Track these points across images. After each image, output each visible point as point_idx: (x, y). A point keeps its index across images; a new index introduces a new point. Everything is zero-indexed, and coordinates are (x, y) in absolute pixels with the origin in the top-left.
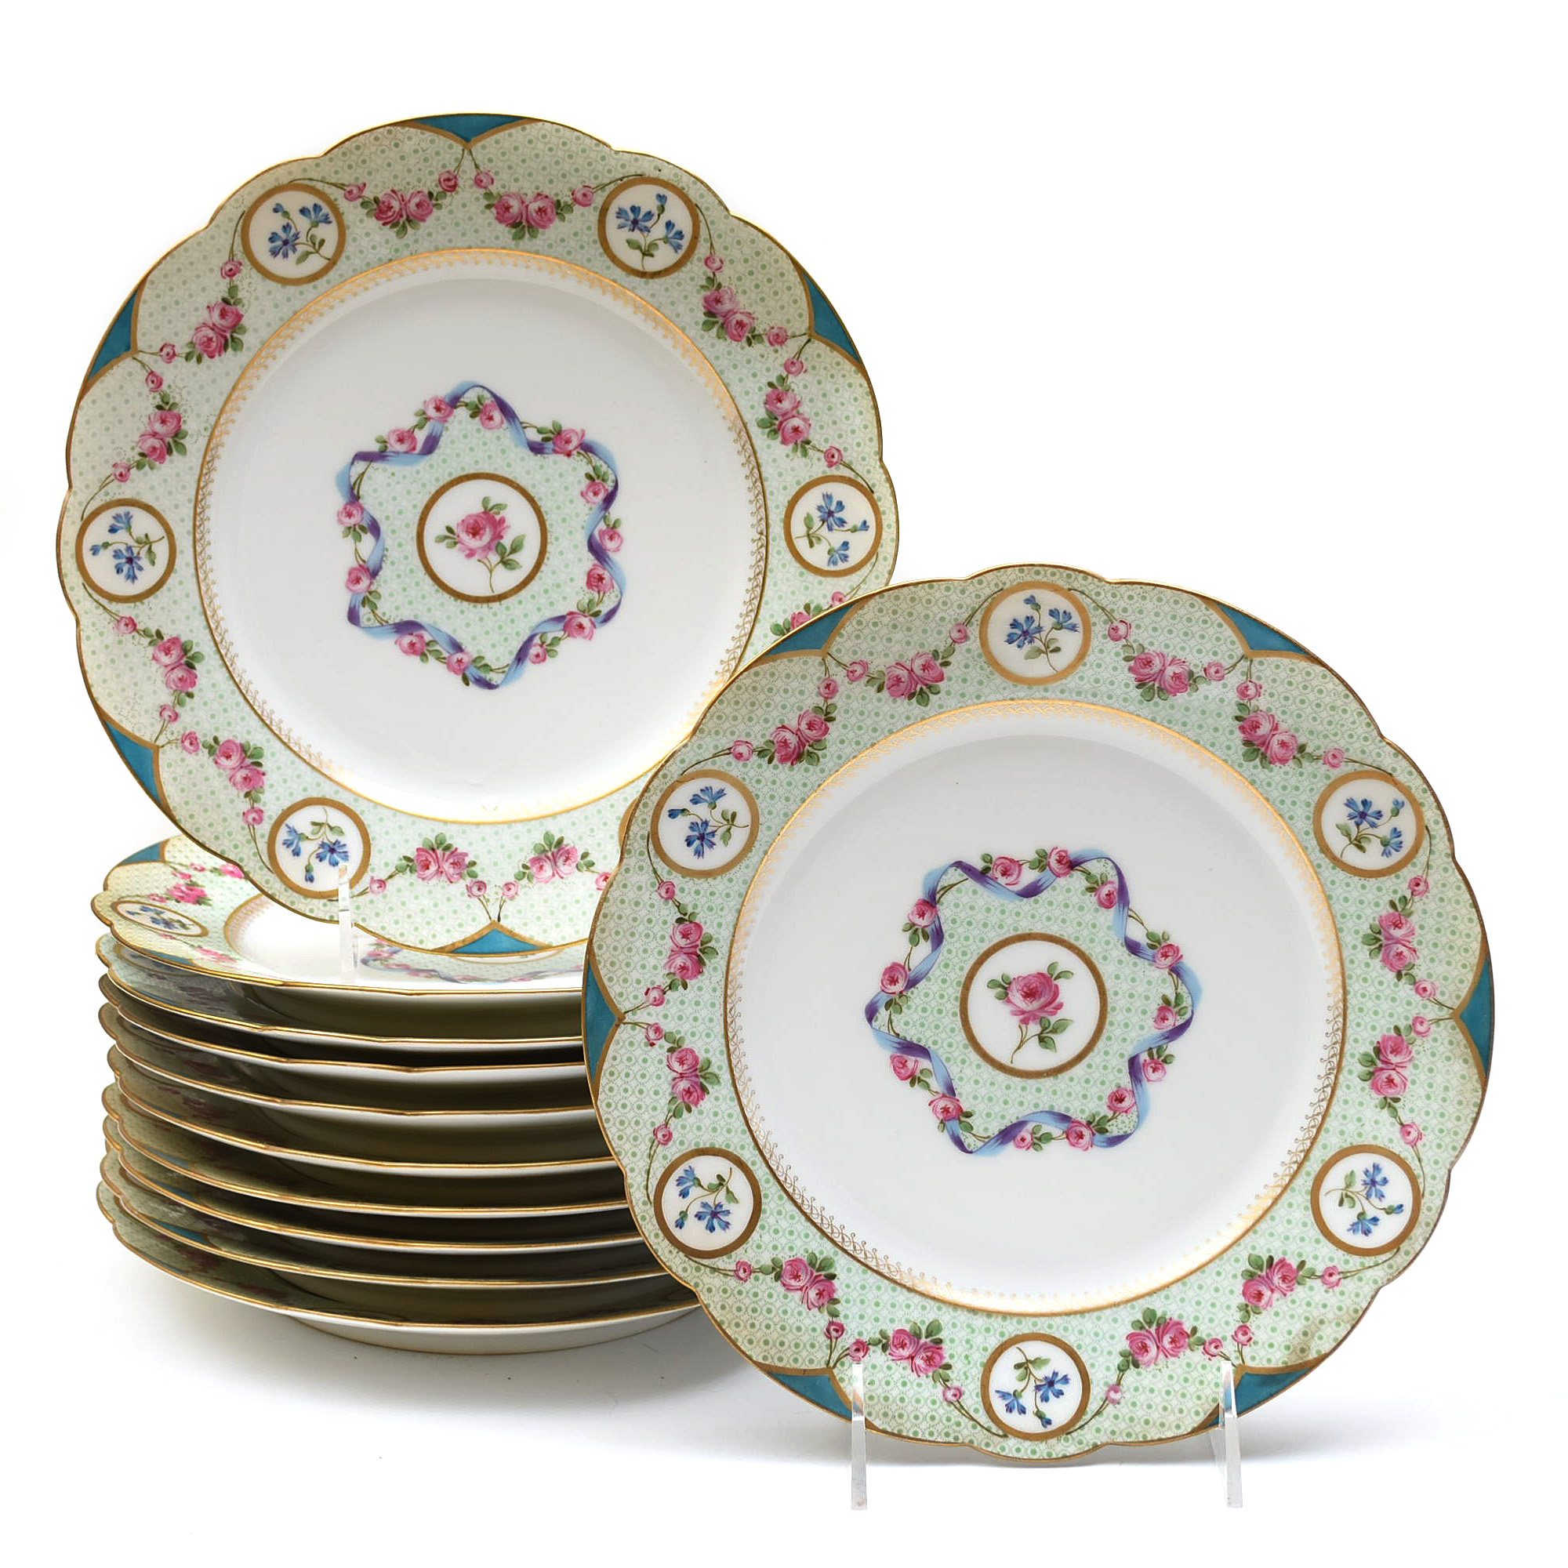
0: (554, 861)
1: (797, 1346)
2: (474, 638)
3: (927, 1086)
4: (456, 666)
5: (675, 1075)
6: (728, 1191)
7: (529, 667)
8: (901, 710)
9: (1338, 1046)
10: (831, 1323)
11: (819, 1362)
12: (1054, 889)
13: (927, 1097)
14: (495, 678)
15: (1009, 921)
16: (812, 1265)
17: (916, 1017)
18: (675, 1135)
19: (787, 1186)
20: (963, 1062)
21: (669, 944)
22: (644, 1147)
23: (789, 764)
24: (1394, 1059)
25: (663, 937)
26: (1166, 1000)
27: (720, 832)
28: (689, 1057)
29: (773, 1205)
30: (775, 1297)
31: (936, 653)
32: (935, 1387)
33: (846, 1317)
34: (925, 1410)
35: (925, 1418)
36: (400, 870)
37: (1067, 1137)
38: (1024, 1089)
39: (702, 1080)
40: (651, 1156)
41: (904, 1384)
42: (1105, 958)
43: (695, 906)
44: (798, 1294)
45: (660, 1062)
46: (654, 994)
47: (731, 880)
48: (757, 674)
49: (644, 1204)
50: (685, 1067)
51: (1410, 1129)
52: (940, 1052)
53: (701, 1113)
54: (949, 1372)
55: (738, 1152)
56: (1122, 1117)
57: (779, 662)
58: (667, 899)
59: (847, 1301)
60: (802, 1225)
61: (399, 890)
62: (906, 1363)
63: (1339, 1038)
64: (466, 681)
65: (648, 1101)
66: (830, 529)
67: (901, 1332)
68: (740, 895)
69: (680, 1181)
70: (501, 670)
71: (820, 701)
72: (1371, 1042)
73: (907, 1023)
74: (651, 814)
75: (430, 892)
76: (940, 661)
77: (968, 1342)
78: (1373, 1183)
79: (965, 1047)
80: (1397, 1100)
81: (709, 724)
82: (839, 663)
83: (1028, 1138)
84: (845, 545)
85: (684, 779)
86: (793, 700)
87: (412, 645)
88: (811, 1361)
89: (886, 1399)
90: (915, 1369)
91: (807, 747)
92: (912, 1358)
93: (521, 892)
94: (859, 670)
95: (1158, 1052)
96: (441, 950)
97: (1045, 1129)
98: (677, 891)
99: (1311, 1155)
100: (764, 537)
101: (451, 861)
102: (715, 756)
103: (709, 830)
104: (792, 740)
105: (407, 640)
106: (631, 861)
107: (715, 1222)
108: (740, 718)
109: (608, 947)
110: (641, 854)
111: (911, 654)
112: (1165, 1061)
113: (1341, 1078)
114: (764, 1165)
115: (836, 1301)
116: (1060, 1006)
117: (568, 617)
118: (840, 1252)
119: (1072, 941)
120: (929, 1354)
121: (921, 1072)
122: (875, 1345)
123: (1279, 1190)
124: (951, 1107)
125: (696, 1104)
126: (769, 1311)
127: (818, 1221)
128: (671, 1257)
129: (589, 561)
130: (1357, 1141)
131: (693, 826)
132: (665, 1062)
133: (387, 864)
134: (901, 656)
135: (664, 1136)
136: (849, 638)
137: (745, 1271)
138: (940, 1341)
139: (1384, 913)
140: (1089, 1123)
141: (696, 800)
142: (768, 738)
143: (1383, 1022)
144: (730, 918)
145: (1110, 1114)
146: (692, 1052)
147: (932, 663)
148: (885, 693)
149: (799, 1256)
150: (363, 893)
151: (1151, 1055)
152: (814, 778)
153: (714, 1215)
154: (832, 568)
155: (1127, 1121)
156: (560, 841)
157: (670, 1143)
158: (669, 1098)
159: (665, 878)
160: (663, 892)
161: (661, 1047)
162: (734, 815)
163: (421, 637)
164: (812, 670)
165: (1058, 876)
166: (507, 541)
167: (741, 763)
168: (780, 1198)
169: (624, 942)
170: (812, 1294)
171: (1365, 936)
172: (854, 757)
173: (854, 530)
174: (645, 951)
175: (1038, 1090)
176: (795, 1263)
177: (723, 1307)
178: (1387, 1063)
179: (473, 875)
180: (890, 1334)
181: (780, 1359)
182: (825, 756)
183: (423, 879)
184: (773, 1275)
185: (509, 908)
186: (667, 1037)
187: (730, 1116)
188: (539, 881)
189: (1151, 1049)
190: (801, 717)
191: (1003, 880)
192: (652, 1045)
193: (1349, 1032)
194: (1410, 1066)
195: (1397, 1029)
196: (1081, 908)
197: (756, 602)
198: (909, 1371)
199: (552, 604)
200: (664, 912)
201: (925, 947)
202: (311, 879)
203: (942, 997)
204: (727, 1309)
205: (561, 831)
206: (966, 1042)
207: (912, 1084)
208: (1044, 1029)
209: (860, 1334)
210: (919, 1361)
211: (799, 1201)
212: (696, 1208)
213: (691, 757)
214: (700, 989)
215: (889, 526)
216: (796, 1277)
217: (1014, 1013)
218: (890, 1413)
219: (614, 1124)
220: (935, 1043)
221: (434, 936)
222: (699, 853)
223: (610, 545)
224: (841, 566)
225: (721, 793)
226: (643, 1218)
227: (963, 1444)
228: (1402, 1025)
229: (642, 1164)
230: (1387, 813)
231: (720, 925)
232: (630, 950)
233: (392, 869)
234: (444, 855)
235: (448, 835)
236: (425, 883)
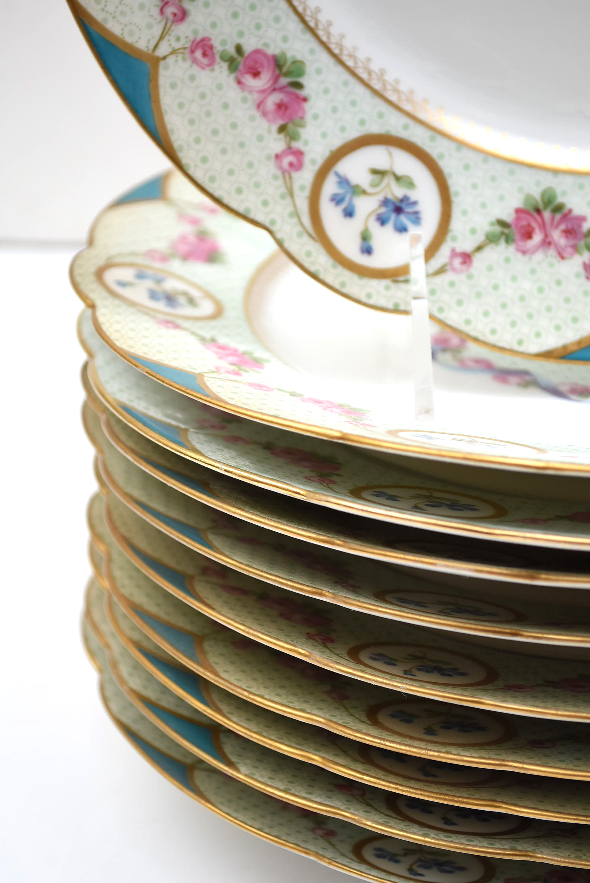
36: (491, 239)
61: (490, 268)
75: (533, 271)
96: (548, 356)
101: (563, 227)
133: (473, 231)
150: (441, 271)
183: (524, 252)
202: (368, 250)
221: (538, 335)
233: (480, 238)
234: (553, 218)
235: (558, 190)
236: (526, 258)
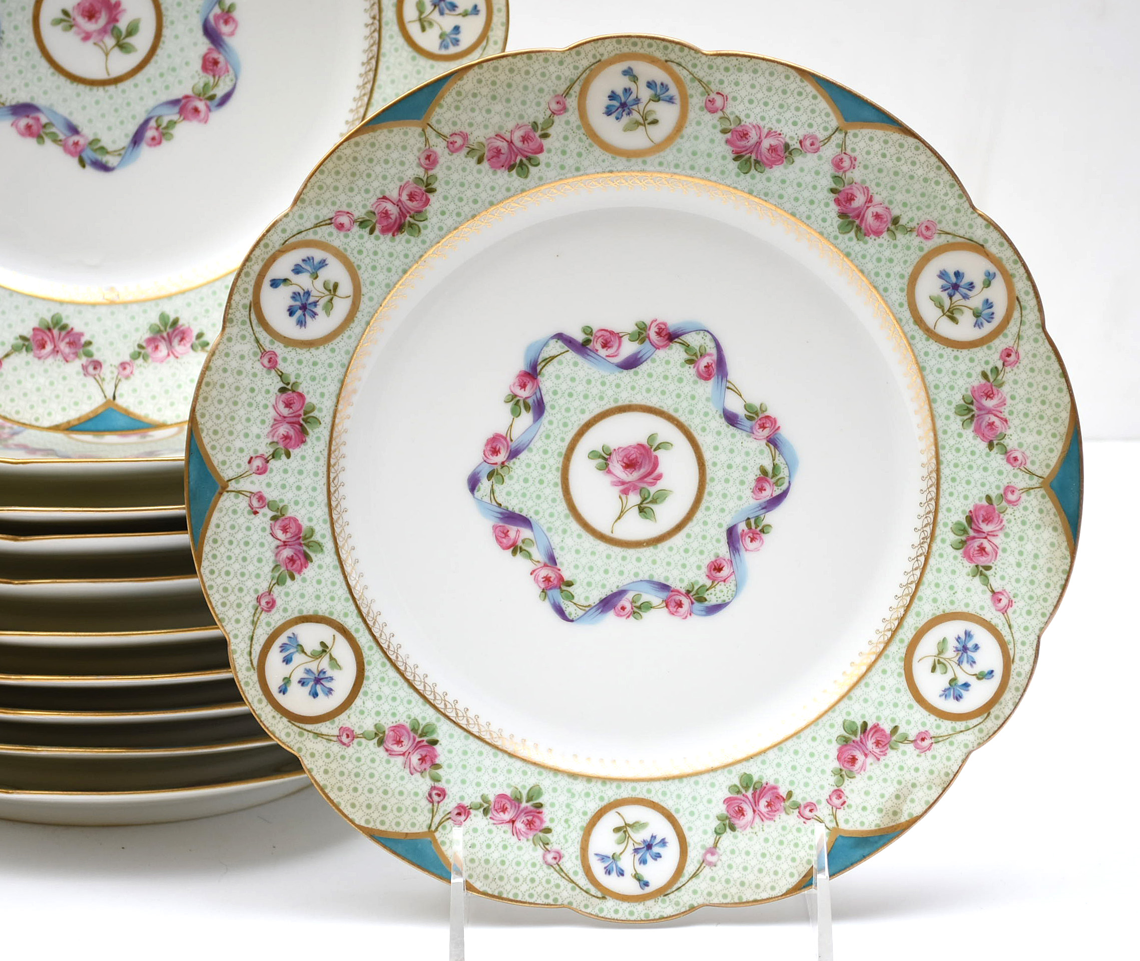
0: (169, 341)
1: (399, 810)
2: (90, 121)
3: (529, 556)
4: (72, 148)
5: (278, 543)
6: (332, 658)
7: (145, 151)
8: (501, 181)
9: (931, 516)
10: (433, 788)
11: (421, 826)
12: (654, 361)
13: (528, 566)
14: (111, 160)
15: (610, 393)
16: (414, 730)
17: (517, 487)
18: (279, 602)
19: (390, 653)
20: (565, 531)
21: (272, 413)
22: (247, 614)
23: (390, 234)
24: (986, 528)
25: (266, 407)
26: (764, 471)
27: (322, 302)
28: (293, 525)
29: (376, 672)
30: (377, 762)
31: (535, 125)
32: (535, 850)
33: (448, 781)
34: (525, 873)
35: (525, 880)
36: (16, 349)
37: (667, 606)
38: (624, 558)
39: (305, 548)
40: (254, 623)
41: (505, 847)
42: (704, 429)
43: (298, 376)
44: (400, 760)
45: (264, 530)
46: (258, 463)
47: (333, 350)
48: (357, 144)
49: (248, 669)
50: (289, 535)
51: (1001, 597)
52: (542, 522)
53: (304, 580)
54: (549, 835)
55: (341, 620)
56: (721, 587)
57: (379, 132)
58: (269, 369)
59: (449, 766)
60: (404, 691)
61: (15, 369)
62: (508, 827)
63: (932, 507)
64: (82, 163)
65: (251, 568)
66: (442, 13)
67: (502, 796)
68: (343, 365)
69: (283, 648)
70: (117, 153)
71: (421, 173)
72: (963, 512)
73: (508, 494)
74: (253, 283)
75: (46, 371)
76: (539, 132)
77: (568, 806)
78: (965, 649)
79: (566, 517)
80: (988, 568)
81: (311, 194)
82: (439, 134)
83: (628, 607)
84: (457, 29)
85: (285, 248)
86: (393, 171)
87: (29, 127)
88: (413, 825)
89: (487, 861)
90: (516, 833)
91: (408, 218)
92: (513, 822)
93: (136, 372)
94: (459, 141)
95: (755, 523)
96: (56, 428)
97: (645, 598)
98: (279, 360)
99: (905, 624)
100: (377, 22)
101: (67, 340)
102: (317, 226)
103: (311, 300)
104: (393, 210)
105: (23, 122)
106: (233, 330)
107: (319, 688)
108: (341, 188)
109: (210, 415)
110: (244, 323)
111: (510, 125)
112: (762, 531)
113: (934, 547)
114: (367, 632)
115: (437, 766)
116: (659, 477)
117: (183, 101)
118: (442, 718)
119: (671, 412)
120: (530, 818)
121: (523, 542)
122: (477, 809)
123: (873, 658)
124: (553, 575)
125: (299, 572)
126: (372, 776)
127: (420, 687)
128: (274, 722)
129: (204, 45)
130: (950, 609)
131: (295, 296)
132: (268, 531)
133: (3, 344)
134: (501, 128)
135: (268, 603)
136: (449, 109)
137: (348, 736)
138: (540, 806)
139: (976, 384)
140: (688, 592)
141: (297, 270)
142: (369, 208)
143: (975, 491)
144: (334, 388)
145: (708, 583)
146: (295, 520)
147: (532, 135)
148: (486, 165)
149: (402, 722)
151: (748, 525)
152: (415, 250)
153: (318, 681)
154: (444, 52)
155: (725, 590)
156: (175, 322)
157: (274, 610)
158: (272, 565)
159: (268, 346)
160: (266, 361)
161: (265, 515)
162: (336, 286)
163: (38, 119)
164: (412, 141)
165: (657, 348)
166: (123, 25)
167: (342, 234)
168: (383, 665)
169: (226, 410)
170: (415, 759)
171: (958, 407)
172: (456, 228)
173: (465, 14)
174: (248, 420)
175: (638, 560)
176: (398, 729)
177: (326, 772)
178: (979, 531)
179: (89, 355)
180: (492, 798)
181: (383, 823)
182: (426, 227)
183: (39, 358)
184: (376, 740)
185: (124, 387)
186: (270, 505)
187: (334, 584)
188: (154, 360)
189: (748, 519)
190: (401, 189)
191: (603, 352)
192: (256, 513)
193: (942, 501)
194: (1001, 535)
195: (988, 498)
196: (680, 380)
197: (369, 86)
198: (509, 834)
199: (167, 87)
200: (267, 381)
201: (526, 418)
203: (543, 467)
204: (330, 774)
205: (176, 311)
206: (567, 512)
207: (514, 553)
208: (645, 499)
209: (462, 798)
210: (519, 825)
211: (402, 668)
212: (299, 674)
213: (292, 226)
214: (303, 458)
215: (499, 10)
216: (399, 742)
217: (615, 484)
218: (491, 876)
219: (218, 591)
220: (537, 513)
221: (49, 414)
222: (301, 323)
223: (225, 29)
224: (453, 50)
225: (323, 264)
226: (247, 684)
227: (562, 906)
228: (994, 494)
229: (246, 630)
230: (979, 284)
231: (322, 395)
232: (233, 418)
233: (8, 348)
234: (60, 334)
235: (63, 316)
236: (41, 361)
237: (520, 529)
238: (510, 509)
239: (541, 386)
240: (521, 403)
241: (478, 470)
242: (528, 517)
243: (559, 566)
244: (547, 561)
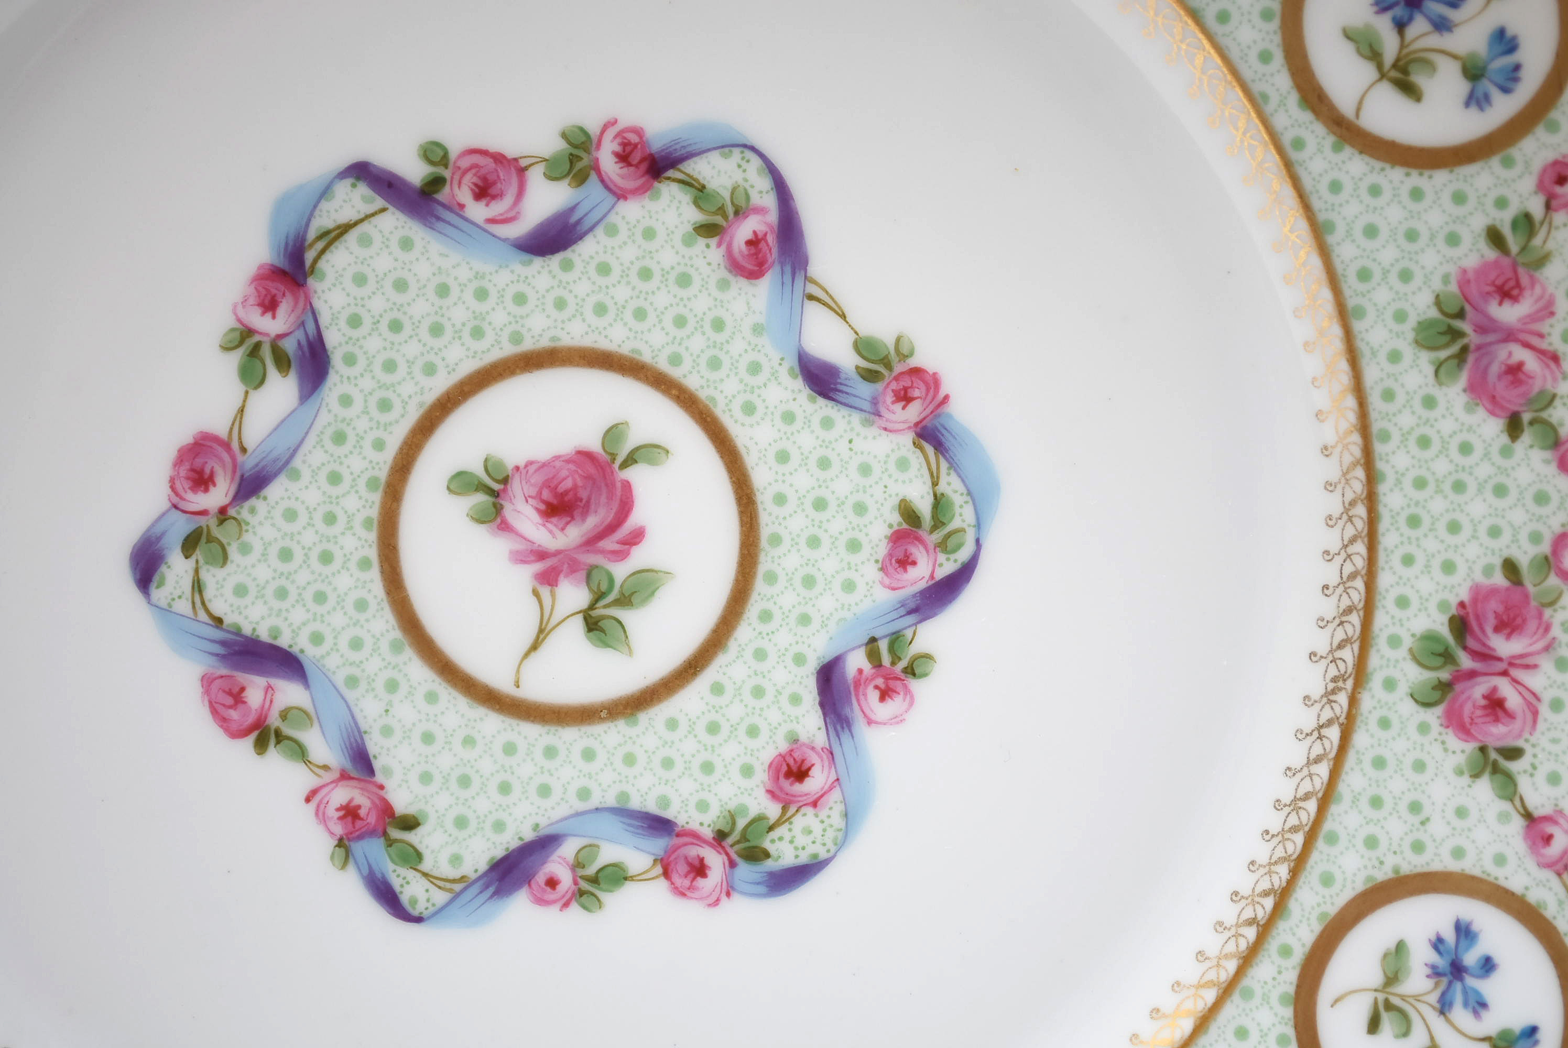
3: (300, 752)
9: (1355, 619)
12: (612, 231)
13: (299, 778)
15: (499, 318)
17: (263, 573)
20: (392, 686)
24: (1505, 647)
26: (909, 514)
37: (666, 874)
38: (550, 752)
42: (749, 409)
51: (1550, 829)
52: (332, 662)
56: (805, 819)
63: (1357, 595)
72: (1443, 606)
73: (240, 590)
78: (1457, 970)
79: (396, 648)
80: (1514, 753)
83: (566, 879)
95: (892, 649)
97: (609, 853)
99: (1293, 905)
112: (911, 671)
113: (1367, 702)
116: (637, 537)
119: (663, 365)
121: (284, 715)
123: (1210, 996)
124: (363, 801)
130: (1411, 863)
139: (1471, 261)
140: (721, 836)
143: (1473, 551)
145: (773, 810)
151: (873, 655)
155: (817, 828)
165: (621, 195)
171: (1424, 327)
175: (588, 755)
178: (1485, 656)
189: (873, 640)
191: (478, 211)
193: (1384, 580)
194: (1547, 665)
195: (1510, 567)
196: (684, 280)
201: (281, 389)
206: (397, 634)
207: (261, 745)
208: (599, 597)
217: (520, 558)
220: (317, 639)
228: (1525, 554)
237: (275, 682)
238: (247, 630)
239: (318, 304)
240: (266, 352)
241: (158, 529)
242: (295, 650)
243: (379, 778)
244: (348, 766)
